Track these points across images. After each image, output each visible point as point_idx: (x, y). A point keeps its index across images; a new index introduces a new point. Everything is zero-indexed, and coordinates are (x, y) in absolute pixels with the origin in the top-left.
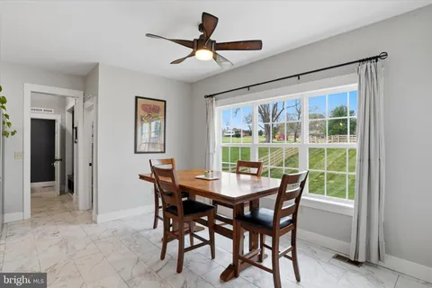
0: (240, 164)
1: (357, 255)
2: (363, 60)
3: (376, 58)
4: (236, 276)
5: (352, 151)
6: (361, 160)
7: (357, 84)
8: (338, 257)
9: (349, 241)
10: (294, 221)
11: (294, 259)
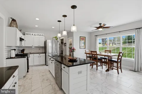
0: (106, 51)
1: (135, 69)
2: (136, 29)
3: (140, 28)
4: (108, 71)
5: (134, 48)
6: (136, 50)
7: (135, 34)
8: (130, 70)
9: (133, 67)
10: (121, 61)
11: (121, 68)
